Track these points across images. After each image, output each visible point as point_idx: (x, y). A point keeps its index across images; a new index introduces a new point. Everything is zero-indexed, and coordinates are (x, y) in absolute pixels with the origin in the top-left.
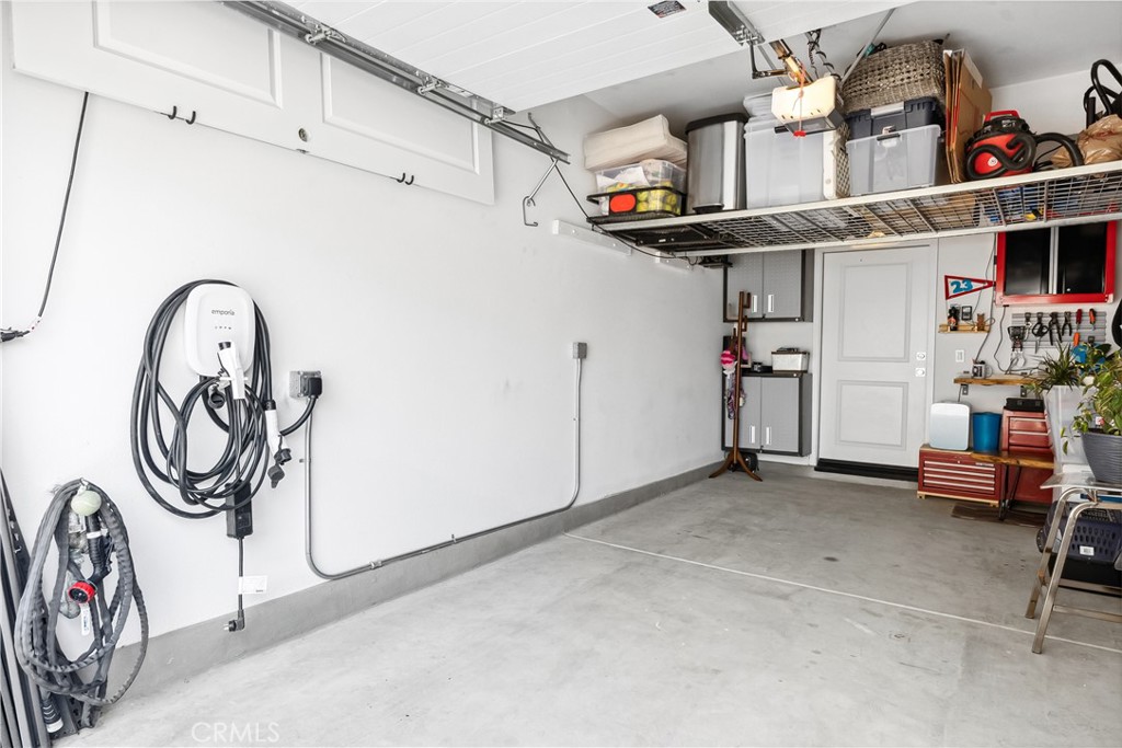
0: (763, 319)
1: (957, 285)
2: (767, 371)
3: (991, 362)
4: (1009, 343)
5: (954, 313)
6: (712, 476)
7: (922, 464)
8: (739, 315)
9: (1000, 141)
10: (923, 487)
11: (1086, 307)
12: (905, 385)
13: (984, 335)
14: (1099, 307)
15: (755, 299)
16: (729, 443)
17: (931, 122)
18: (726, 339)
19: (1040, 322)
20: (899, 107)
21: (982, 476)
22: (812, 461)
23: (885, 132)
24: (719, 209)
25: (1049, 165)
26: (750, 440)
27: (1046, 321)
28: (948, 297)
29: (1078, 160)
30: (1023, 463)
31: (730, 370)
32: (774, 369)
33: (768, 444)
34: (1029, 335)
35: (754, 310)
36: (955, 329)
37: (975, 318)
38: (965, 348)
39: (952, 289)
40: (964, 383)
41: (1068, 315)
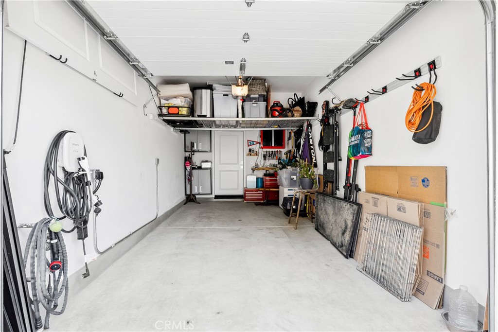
0: (198, 151)
1: (250, 143)
2: (200, 168)
3: (259, 164)
4: (263, 158)
5: (250, 150)
6: (185, 204)
7: (245, 193)
8: (190, 149)
9: (278, 108)
10: (246, 200)
11: (279, 150)
12: (238, 171)
13: (257, 157)
14: (281, 150)
15: (195, 144)
16: (188, 193)
17: (264, 101)
18: (186, 158)
19: (269, 153)
20: (257, 96)
21: (259, 195)
22: (213, 196)
23: (253, 102)
24: (205, 116)
25: (287, 116)
26: (195, 191)
27: (271, 153)
28: (248, 146)
29: (293, 116)
30: (271, 190)
31: (188, 168)
32: (202, 167)
33: (201, 192)
34: (267, 157)
35: (195, 148)
36: (251, 155)
37: (255, 152)
38: (253, 160)
39: (249, 143)
40: (253, 170)
41: (275, 151)
